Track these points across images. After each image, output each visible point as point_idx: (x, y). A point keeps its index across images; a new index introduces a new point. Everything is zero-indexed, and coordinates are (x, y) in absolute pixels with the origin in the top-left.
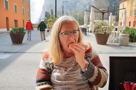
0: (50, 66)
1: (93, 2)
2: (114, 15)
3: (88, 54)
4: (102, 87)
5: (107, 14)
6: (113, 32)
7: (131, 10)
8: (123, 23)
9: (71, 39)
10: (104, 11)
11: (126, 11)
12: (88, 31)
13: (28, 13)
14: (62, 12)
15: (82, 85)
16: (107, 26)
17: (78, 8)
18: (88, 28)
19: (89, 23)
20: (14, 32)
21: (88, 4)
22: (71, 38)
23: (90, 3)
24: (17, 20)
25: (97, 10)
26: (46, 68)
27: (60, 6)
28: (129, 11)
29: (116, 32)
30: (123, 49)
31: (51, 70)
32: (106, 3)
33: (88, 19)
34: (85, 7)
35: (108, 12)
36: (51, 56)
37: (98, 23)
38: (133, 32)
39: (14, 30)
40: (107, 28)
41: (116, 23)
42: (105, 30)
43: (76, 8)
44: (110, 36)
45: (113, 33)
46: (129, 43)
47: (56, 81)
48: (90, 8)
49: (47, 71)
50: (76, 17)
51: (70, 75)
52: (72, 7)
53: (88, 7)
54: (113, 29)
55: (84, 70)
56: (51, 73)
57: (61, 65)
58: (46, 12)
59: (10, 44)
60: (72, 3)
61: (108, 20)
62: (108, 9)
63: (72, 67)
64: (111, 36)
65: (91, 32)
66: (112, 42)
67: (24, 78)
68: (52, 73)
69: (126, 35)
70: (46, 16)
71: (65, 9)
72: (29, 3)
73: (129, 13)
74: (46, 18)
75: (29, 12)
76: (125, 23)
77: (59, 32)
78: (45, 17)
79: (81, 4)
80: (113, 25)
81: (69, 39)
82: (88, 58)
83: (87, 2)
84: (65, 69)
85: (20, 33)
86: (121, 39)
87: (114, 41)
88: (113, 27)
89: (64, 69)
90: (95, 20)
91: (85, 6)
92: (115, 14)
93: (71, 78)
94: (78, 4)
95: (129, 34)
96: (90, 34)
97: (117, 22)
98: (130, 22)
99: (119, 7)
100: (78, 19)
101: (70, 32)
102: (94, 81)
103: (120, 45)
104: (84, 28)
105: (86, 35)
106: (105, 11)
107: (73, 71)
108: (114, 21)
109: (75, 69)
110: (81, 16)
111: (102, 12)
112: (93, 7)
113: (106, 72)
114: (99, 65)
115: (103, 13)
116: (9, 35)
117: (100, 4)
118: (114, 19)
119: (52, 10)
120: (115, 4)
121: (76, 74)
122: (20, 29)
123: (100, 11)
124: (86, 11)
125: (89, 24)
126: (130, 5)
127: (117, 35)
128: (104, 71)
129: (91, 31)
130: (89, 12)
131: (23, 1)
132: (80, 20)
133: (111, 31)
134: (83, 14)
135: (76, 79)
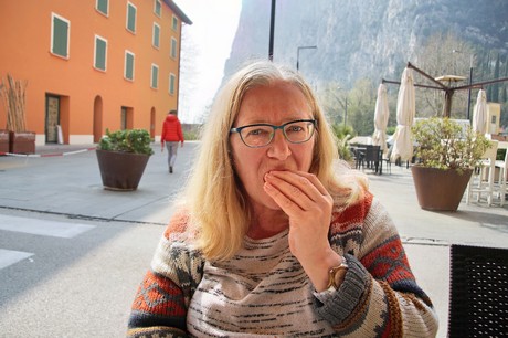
0: (188, 263)
1: (412, 50)
2: (496, 101)
3: (353, 225)
5: (464, 94)
6: (485, 163)
9: (276, 153)
10: (453, 85)
12: (389, 156)
13: (172, 84)
17: (356, 72)
18: (389, 146)
19: (392, 129)
20: (110, 145)
21: (393, 56)
23: (400, 55)
24: (131, 109)
25: (426, 79)
26: (173, 271)
29: (501, 164)
31: (191, 278)
32: (462, 55)
34: (381, 71)
35: (471, 86)
36: (195, 223)
37: (427, 128)
39: (115, 139)
40: (461, 147)
41: (501, 131)
42: (455, 156)
43: (346, 70)
44: (475, 180)
45: (488, 169)
47: (205, 327)
49: (177, 282)
50: (344, 103)
51: (265, 310)
52: (331, 69)
53: (391, 70)
54: (488, 150)
55: (323, 293)
56: (191, 294)
57: (235, 263)
59: (95, 188)
60: (331, 55)
61: (470, 117)
62: (468, 75)
63: (276, 276)
64: (477, 182)
65: (399, 162)
66: (481, 202)
68: (194, 292)
72: (177, 49)
75: (175, 81)
77: (233, 127)
79: (364, 56)
80: (488, 137)
81: (270, 155)
82: (350, 241)
83: (388, 52)
84: (251, 282)
85: (132, 151)
87: (489, 200)
88: (487, 144)
89: (245, 279)
90: (415, 119)
91: (381, 65)
92: (500, 96)
93: (271, 323)
94: (355, 57)
96: (395, 169)
97: (507, 129)
100: (353, 114)
101: (275, 128)
104: (374, 144)
105: (381, 173)
106: (458, 84)
107: (280, 292)
108: (493, 126)
109: (292, 286)
110: (364, 102)
111: (444, 88)
112: (410, 65)
113: (425, 311)
114: (398, 275)
115: (450, 92)
117: (439, 59)
118: (494, 117)
120: (501, 58)
121: (293, 308)
122: (133, 138)
123: (437, 82)
124: (384, 81)
125: (391, 134)
128: (419, 307)
129: (400, 158)
130: (397, 86)
131: (156, 44)
132: (359, 116)
133: (478, 158)
134: (371, 95)
135: (289, 329)
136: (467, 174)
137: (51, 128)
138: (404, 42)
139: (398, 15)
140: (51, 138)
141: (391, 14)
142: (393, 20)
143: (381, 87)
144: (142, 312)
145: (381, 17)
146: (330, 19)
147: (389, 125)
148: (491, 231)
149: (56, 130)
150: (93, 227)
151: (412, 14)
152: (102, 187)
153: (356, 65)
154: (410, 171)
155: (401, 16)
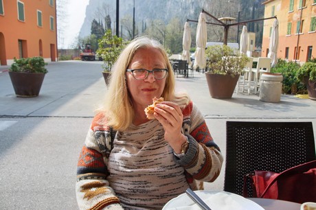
0: (104, 141)
2: (253, 31)
4: (212, 181)
5: (236, 28)
6: (246, 70)
7: (289, 21)
8: (270, 50)
10: (229, 23)
11: (277, 22)
12: (192, 66)
13: (52, 23)
14: (132, 23)
15: (171, 176)
16: (234, 57)
17: (170, 13)
18: (192, 60)
19: (193, 49)
20: (19, 68)
21: (193, 3)
23: (197, 2)
24: (25, 41)
25: (213, 19)
26: (97, 145)
27: (127, 8)
28: (286, 23)
29: (255, 70)
30: (268, 108)
32: (234, 4)
33: (193, 40)
34: (185, 12)
35: (239, 24)
37: (214, 51)
38: (292, 71)
39: (21, 64)
40: (233, 61)
41: (256, 49)
42: (230, 66)
43: (165, 12)
44: (241, 80)
45: (248, 73)
46: (283, 96)
48: (196, 14)
49: (99, 151)
50: (163, 33)
51: (148, 158)
52: (154, 11)
53: (192, 12)
54: (248, 63)
57: (129, 137)
58: (95, 22)
59: (11, 96)
60: (155, 2)
61: (238, 41)
62: (237, 16)
64: (243, 81)
65: (198, 70)
66: (244, 92)
67: (47, 172)
69: (276, 78)
70: (94, 31)
71: (140, 15)
73: (286, 28)
74: (94, 35)
75: (54, 21)
76: (275, 50)
78: (92, 33)
79: (176, 3)
80: (249, 54)
85: (34, 71)
86: (265, 86)
87: (249, 90)
88: (247, 60)
89: (135, 144)
90: (207, 43)
91: (186, 9)
92: (255, 28)
93: (151, 163)
94: (169, 4)
95: (282, 76)
96: (196, 74)
97: (259, 48)
98: (287, 49)
99: (263, 13)
100: (169, 40)
102: (197, 172)
103: (263, 101)
104: (183, 60)
105: (188, 77)
106: (232, 23)
107: (154, 149)
108: (251, 46)
109: (159, 146)
110: (176, 32)
111: (223, 25)
112: (203, 11)
114: (207, 139)
115: (227, 27)
116: (8, 76)
117: (221, 6)
118: (252, 41)
119: (108, 16)
120: (255, 5)
122: (33, 63)
123: (219, 21)
124: (188, 20)
125: (193, 52)
126: (287, 10)
127: (257, 77)
128: (217, 153)
129: (198, 68)
130: (196, 23)
132: (173, 41)
133: (243, 68)
134: (180, 28)
135: (160, 165)
136: (237, 77)
143: (186, 24)
144: (83, 167)
147: (191, 46)
148: (249, 108)
150: (15, 122)
152: (15, 95)
153: (170, 9)
154: (204, 75)
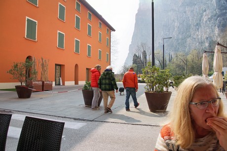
1: (217, 34)
13: (107, 58)
17: (190, 46)
20: (88, 87)
21: (207, 38)
22: (210, 110)
23: (211, 37)
34: (201, 46)
43: (185, 47)
48: (211, 46)
50: (185, 62)
52: (178, 46)
53: (207, 45)
58: (135, 55)
59: (81, 106)
60: (178, 40)
70: (135, 62)
71: (167, 49)
74: (135, 65)
75: (109, 56)
78: (133, 63)
79: (193, 39)
83: (205, 36)
91: (202, 43)
94: (188, 40)
100: (190, 67)
110: (195, 61)
112: (218, 44)
119: (145, 51)
124: (205, 52)
125: (210, 75)
131: (100, 40)
132: (193, 68)
137: (57, 79)
138: (213, 31)
139: (209, 19)
140: (58, 83)
141: (205, 18)
142: (206, 22)
143: (204, 54)
145: (200, 21)
146: (176, 24)
149: (59, 79)
150: (86, 124)
151: (216, 18)
152: (85, 105)
153: (190, 44)
155: (210, 19)
